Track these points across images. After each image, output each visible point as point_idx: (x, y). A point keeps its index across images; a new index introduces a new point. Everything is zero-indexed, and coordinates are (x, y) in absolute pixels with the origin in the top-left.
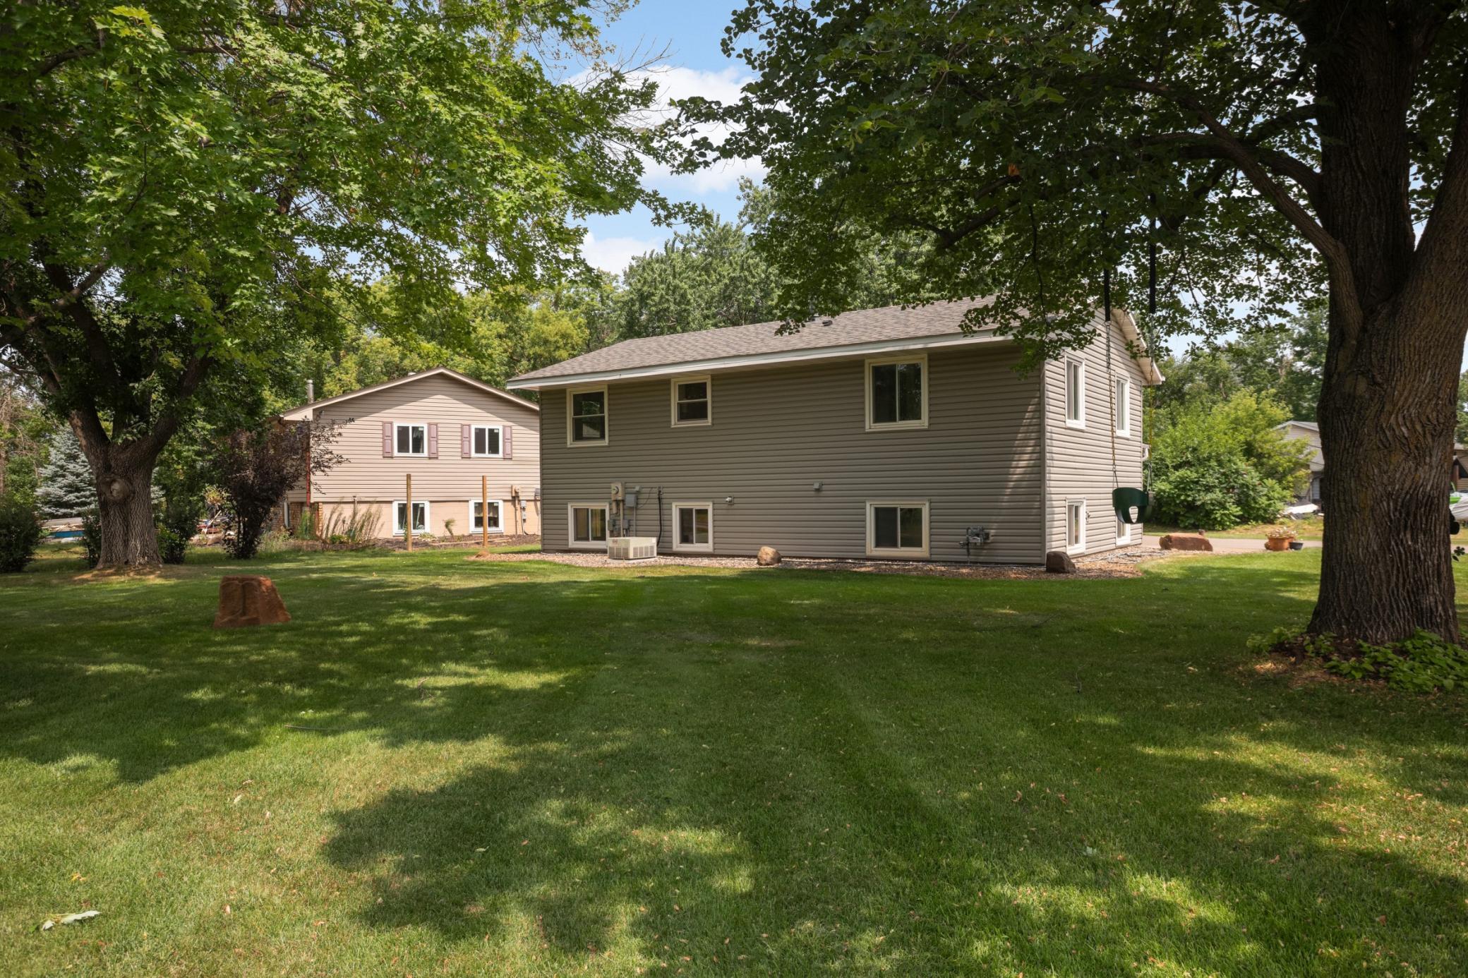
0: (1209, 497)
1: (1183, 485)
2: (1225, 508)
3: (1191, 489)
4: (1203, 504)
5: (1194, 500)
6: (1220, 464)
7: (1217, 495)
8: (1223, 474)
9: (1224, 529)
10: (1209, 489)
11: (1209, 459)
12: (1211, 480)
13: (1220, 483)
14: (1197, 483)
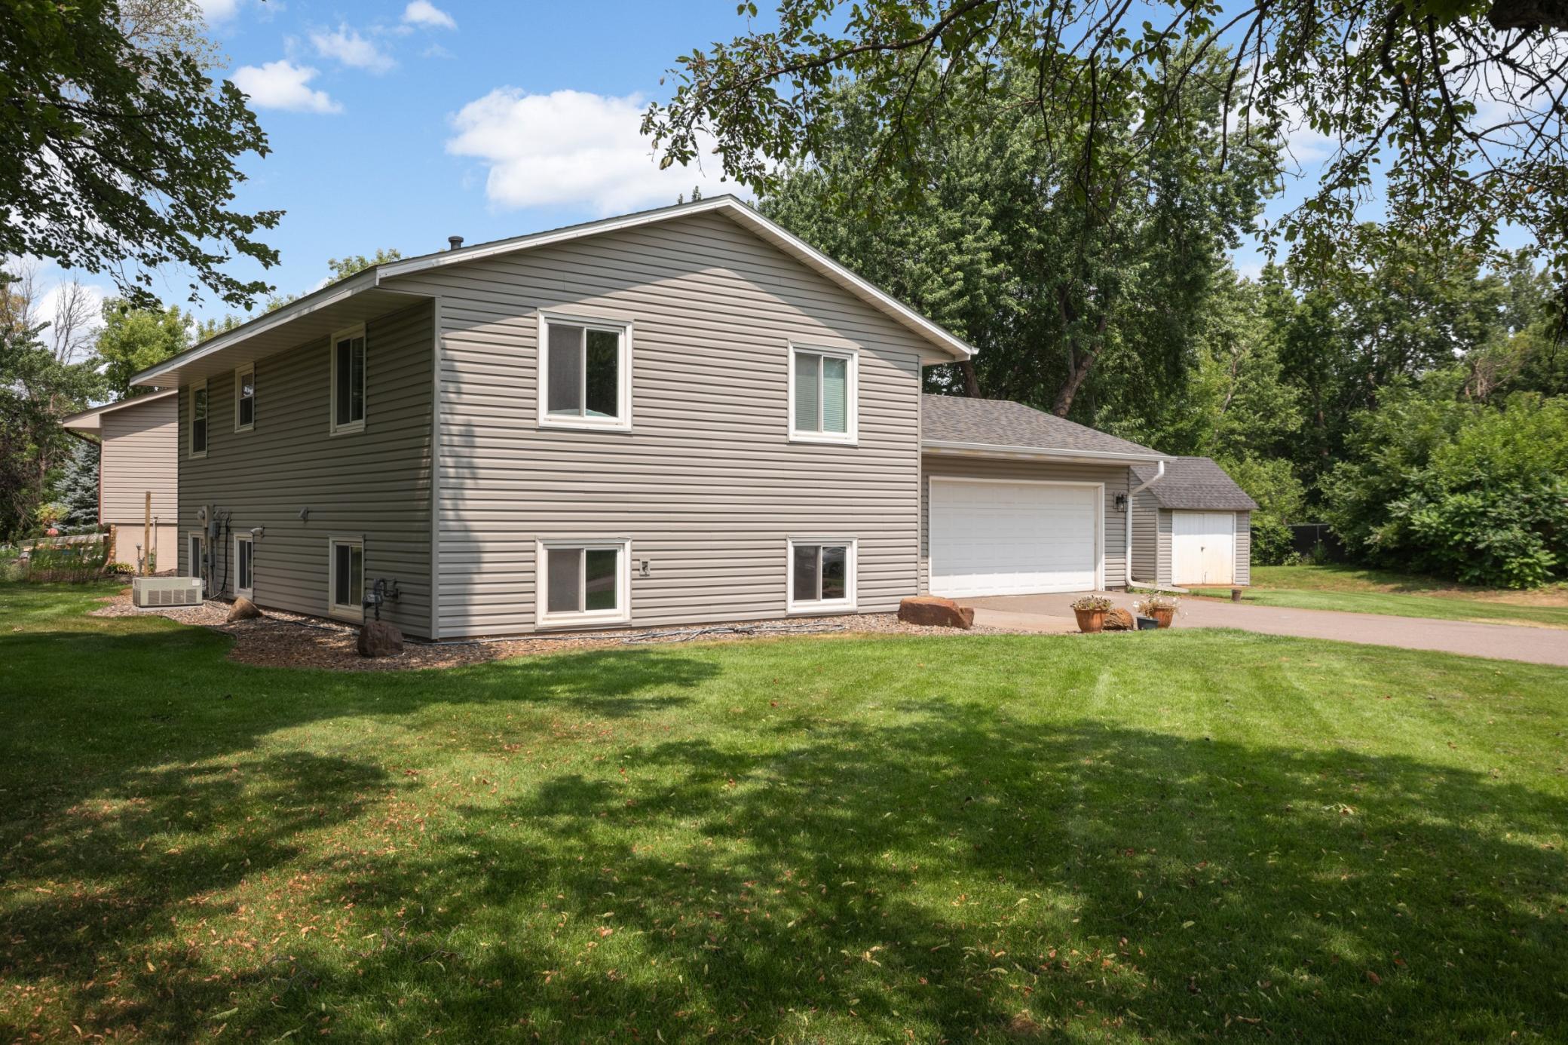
0: (1496, 537)
1: (1461, 519)
2: (1525, 554)
3: (1472, 525)
4: (1488, 547)
5: (1476, 541)
6: (1527, 486)
7: (1516, 533)
8: (1528, 501)
9: (1523, 588)
10: (1501, 524)
11: (1509, 477)
12: (1503, 510)
13: (1522, 515)
14: (1484, 514)
